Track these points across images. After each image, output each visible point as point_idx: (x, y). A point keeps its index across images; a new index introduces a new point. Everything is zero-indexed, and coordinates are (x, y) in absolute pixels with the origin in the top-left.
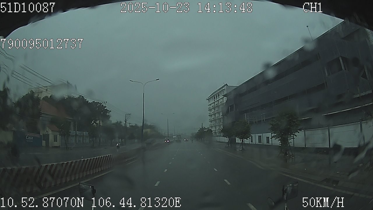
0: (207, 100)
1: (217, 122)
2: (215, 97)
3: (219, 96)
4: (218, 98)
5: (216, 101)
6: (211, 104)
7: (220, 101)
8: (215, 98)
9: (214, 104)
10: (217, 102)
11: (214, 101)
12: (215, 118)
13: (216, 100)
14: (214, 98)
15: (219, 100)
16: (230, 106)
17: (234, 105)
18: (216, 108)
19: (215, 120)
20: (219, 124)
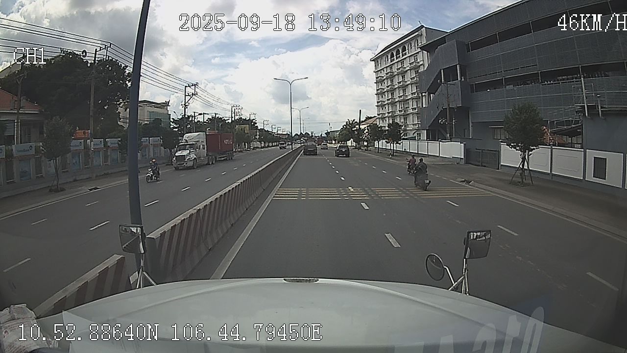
0: (373, 62)
2: (395, 54)
3: (404, 49)
4: (403, 56)
5: (397, 62)
6: (383, 69)
7: (407, 62)
8: (392, 56)
9: (392, 68)
10: (400, 63)
11: (392, 61)
12: (393, 98)
14: (389, 57)
15: (406, 58)
16: (443, 69)
17: (458, 66)
18: (397, 76)
19: (393, 104)
20: (404, 112)
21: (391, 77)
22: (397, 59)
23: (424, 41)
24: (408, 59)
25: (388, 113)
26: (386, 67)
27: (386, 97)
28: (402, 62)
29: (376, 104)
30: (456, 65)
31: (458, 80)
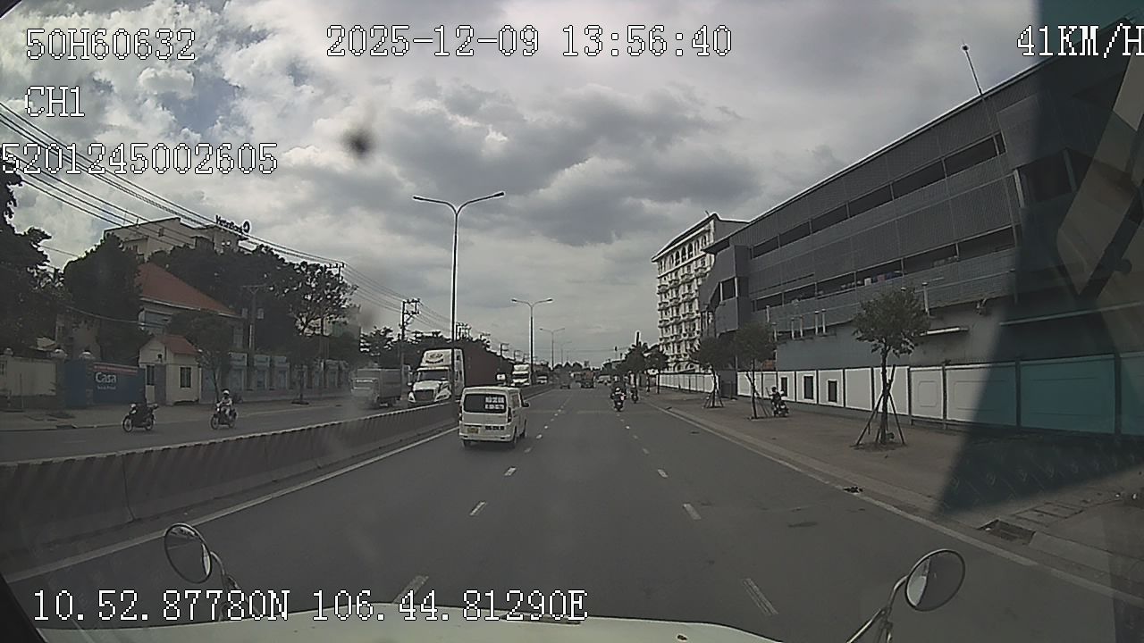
2: (680, 255)
3: (690, 250)
4: (689, 257)
5: (683, 266)
6: (667, 274)
7: (693, 267)
8: (678, 257)
10: (686, 268)
11: (676, 265)
12: (678, 317)
13: (681, 264)
14: (675, 258)
15: (691, 262)
16: (723, 283)
17: (736, 280)
18: (682, 286)
19: (678, 324)
20: (690, 335)
21: (677, 288)
22: (683, 261)
23: (711, 240)
24: (694, 262)
25: (672, 337)
26: (671, 272)
27: (672, 313)
28: (689, 264)
29: (658, 324)
30: (733, 279)
31: (733, 296)
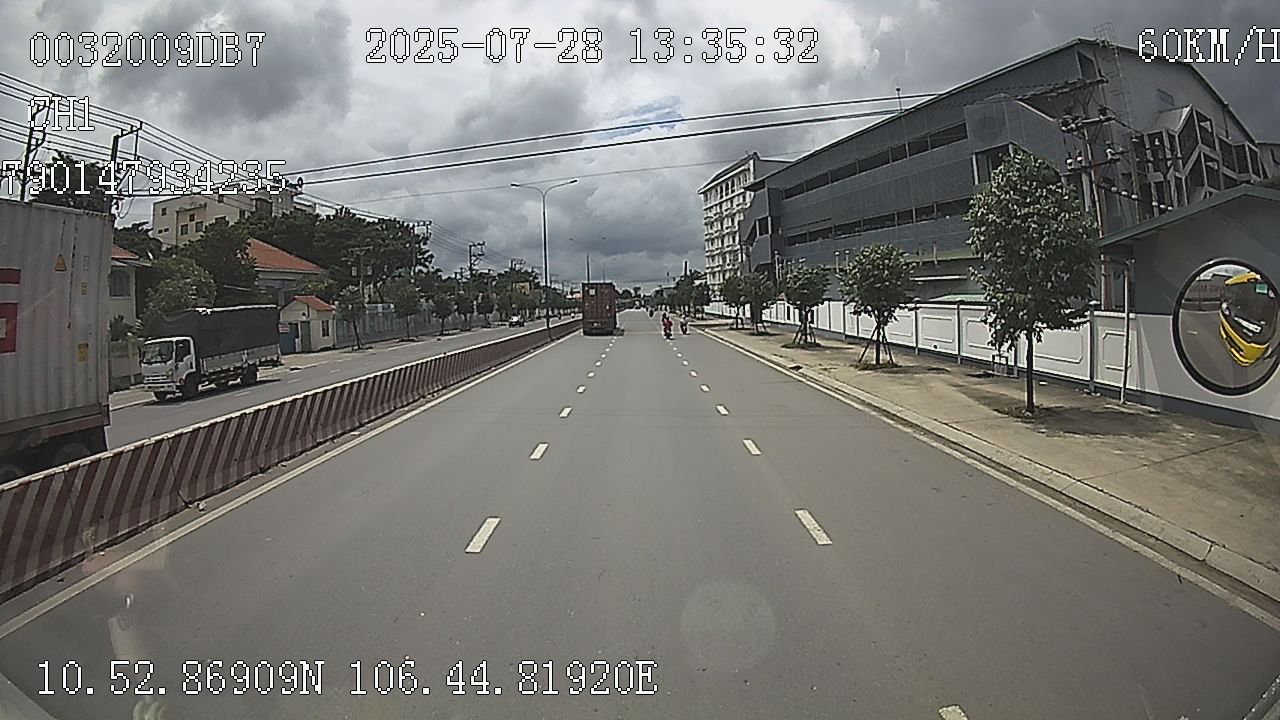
0: (702, 196)
1: (728, 262)
2: (724, 189)
3: (733, 186)
5: (726, 200)
6: (712, 207)
7: (736, 202)
8: (722, 192)
9: (721, 207)
10: (729, 202)
11: (721, 197)
12: (723, 247)
13: (725, 198)
14: (718, 191)
15: (734, 197)
16: (759, 220)
18: (726, 219)
19: (723, 254)
21: (721, 220)
22: (726, 195)
24: (736, 198)
25: (717, 267)
26: (716, 205)
27: (717, 244)
28: (731, 199)
30: (767, 218)
31: (767, 233)
